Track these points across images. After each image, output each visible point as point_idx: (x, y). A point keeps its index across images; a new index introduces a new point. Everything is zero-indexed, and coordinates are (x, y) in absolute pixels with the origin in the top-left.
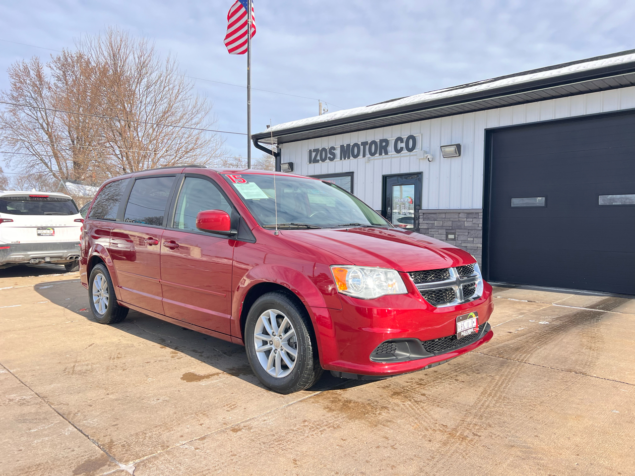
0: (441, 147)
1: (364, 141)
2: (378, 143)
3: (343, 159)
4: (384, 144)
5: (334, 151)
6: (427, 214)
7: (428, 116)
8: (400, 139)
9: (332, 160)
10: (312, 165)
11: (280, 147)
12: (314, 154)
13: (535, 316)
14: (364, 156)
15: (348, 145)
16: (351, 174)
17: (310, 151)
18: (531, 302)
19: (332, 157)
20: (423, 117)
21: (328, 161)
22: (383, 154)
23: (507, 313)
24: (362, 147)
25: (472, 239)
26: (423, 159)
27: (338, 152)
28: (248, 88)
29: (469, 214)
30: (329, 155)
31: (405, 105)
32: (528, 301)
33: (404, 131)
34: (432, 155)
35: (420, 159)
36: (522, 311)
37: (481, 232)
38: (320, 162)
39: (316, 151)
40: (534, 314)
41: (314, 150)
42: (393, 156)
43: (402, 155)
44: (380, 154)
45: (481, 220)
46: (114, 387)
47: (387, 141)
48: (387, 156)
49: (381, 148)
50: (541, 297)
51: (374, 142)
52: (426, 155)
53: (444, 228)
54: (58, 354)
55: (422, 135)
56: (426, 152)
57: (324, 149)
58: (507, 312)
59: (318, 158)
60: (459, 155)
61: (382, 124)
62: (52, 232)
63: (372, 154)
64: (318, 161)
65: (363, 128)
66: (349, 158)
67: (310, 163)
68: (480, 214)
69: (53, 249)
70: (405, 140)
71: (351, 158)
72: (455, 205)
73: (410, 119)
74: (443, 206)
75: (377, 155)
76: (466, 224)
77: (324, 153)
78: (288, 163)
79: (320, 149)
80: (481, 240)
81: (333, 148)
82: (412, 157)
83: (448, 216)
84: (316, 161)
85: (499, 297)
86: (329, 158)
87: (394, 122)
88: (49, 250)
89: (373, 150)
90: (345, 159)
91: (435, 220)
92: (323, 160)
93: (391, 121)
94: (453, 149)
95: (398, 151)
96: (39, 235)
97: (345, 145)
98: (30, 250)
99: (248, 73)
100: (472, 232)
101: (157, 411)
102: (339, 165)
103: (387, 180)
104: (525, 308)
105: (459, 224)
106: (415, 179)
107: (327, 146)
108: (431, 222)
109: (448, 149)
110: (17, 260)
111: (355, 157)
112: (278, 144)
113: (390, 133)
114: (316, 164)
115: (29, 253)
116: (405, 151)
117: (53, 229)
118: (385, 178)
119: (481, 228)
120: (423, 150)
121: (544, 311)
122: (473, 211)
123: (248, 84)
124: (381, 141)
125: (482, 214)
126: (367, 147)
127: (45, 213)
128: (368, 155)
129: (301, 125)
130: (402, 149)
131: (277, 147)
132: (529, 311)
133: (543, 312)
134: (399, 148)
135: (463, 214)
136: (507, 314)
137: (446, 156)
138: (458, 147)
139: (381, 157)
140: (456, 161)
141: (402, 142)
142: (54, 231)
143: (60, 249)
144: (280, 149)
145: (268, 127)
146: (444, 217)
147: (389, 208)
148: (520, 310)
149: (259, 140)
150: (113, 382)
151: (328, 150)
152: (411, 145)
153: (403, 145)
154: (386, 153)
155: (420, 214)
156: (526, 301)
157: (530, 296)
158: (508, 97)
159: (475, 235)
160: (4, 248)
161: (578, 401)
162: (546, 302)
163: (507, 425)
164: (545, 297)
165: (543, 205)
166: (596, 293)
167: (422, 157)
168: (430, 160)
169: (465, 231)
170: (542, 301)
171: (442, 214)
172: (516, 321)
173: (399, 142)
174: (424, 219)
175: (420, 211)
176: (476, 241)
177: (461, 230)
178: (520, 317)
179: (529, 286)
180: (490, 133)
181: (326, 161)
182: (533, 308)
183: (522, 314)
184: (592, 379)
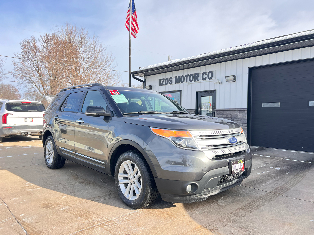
0: (226, 77)
1: (187, 74)
2: (194, 75)
3: (176, 83)
4: (197, 76)
5: (172, 80)
6: (219, 111)
7: (219, 61)
8: (205, 73)
9: (170, 84)
10: (161, 86)
12: (162, 81)
14: (187, 82)
15: (179, 77)
16: (180, 91)
17: (160, 79)
18: (272, 157)
19: (171, 82)
20: (216, 62)
21: (169, 84)
22: (196, 81)
23: (258, 163)
24: (185, 77)
25: (242, 124)
26: (217, 83)
27: (174, 80)
28: (130, 49)
29: (241, 111)
30: (169, 82)
32: (271, 157)
33: (207, 69)
34: (221, 81)
35: (215, 83)
36: (267, 162)
37: (247, 121)
38: (165, 85)
39: (163, 79)
40: (273, 164)
41: (162, 79)
42: (201, 82)
43: (206, 81)
44: (195, 81)
45: (247, 114)
46: (44, 200)
47: (198, 74)
48: (198, 82)
49: (195, 77)
50: (278, 155)
51: (192, 75)
52: (218, 81)
53: (227, 118)
54: (22, 182)
55: (216, 71)
56: (218, 80)
57: (167, 79)
58: (259, 162)
59: (164, 83)
60: (235, 81)
61: (196, 66)
62: (32, 120)
63: (191, 81)
64: (164, 85)
65: (186, 68)
66: (179, 83)
67: (160, 85)
68: (246, 111)
69: (32, 129)
70: (207, 73)
71: (180, 83)
72: (232, 107)
73: (210, 63)
74: (227, 107)
75: (193, 81)
76: (239, 116)
77: (167, 81)
78: (149, 86)
79: (165, 79)
80: (246, 125)
81: (171, 78)
82: (211, 82)
83: (229, 112)
84: (163, 85)
85: (256, 154)
86: (169, 83)
87: (202, 65)
88: (30, 129)
89: (191, 79)
90: (177, 83)
91: (223, 114)
92: (166, 84)
94: (231, 78)
96: (25, 121)
97: (177, 77)
98: (21, 129)
99: (130, 40)
100: (242, 120)
102: (174, 87)
104: (269, 161)
105: (235, 116)
106: (212, 93)
107: (168, 77)
108: (221, 115)
109: (229, 78)
110: (15, 134)
111: (182, 82)
112: (145, 76)
113: (200, 70)
114: (163, 86)
115: (20, 130)
117: (33, 119)
118: (197, 93)
119: (246, 119)
120: (216, 78)
122: (242, 110)
123: (130, 47)
124: (195, 74)
125: (247, 111)
126: (188, 77)
127: (29, 111)
128: (189, 81)
129: (155, 67)
130: (206, 78)
131: (144, 78)
132: (271, 162)
133: (278, 163)
134: (204, 78)
135: (237, 111)
136: (258, 164)
137: (228, 81)
138: (234, 77)
139: (195, 82)
140: (233, 84)
141: (206, 74)
143: (35, 128)
144: (146, 79)
145: (140, 68)
146: (227, 112)
147: (199, 108)
148: (266, 161)
149: (135, 75)
151: (169, 79)
153: (206, 76)
154: (198, 80)
155: (215, 111)
156: (270, 157)
157: (272, 154)
158: (259, 51)
159: (243, 122)
160: (9, 128)
161: (292, 214)
162: (280, 157)
163: (250, 228)
164: (280, 155)
165: (279, 106)
166: (308, 153)
167: (216, 82)
168: (220, 83)
169: (238, 120)
170: (278, 157)
171: (226, 111)
172: (263, 168)
173: (204, 74)
174: (217, 114)
175: (215, 110)
176: (244, 125)
177: (236, 120)
178: (266, 165)
179: (272, 149)
180: (251, 70)
181: (168, 85)
182: (273, 160)
183: (266, 164)
184: (301, 201)
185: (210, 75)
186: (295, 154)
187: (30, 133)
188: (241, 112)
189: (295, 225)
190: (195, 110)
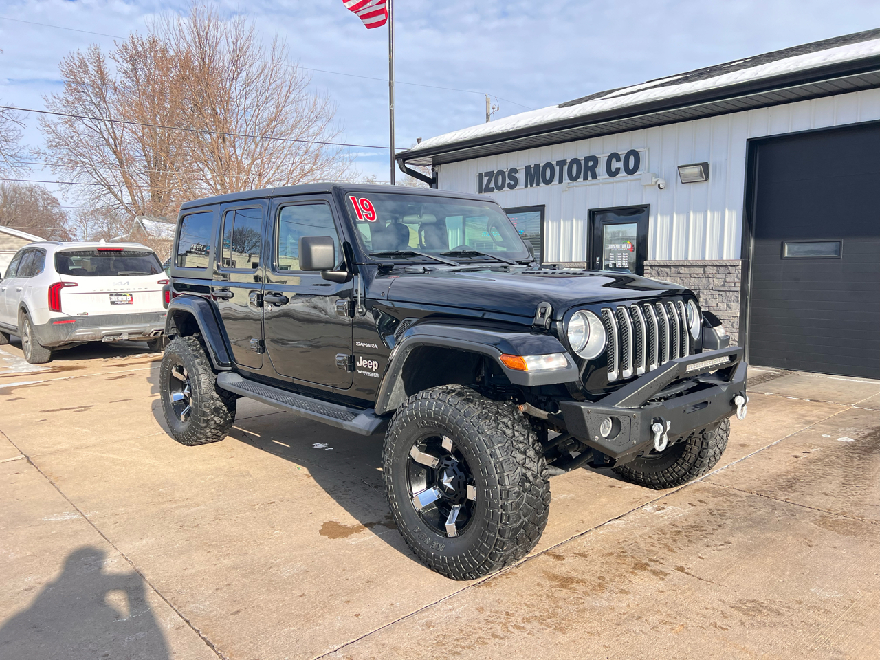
0: (679, 167)
1: (561, 159)
2: (583, 163)
3: (529, 186)
4: (591, 163)
5: (516, 175)
6: (656, 268)
7: (658, 121)
8: (615, 156)
9: (512, 187)
11: (436, 169)
12: (485, 180)
13: (830, 427)
14: (561, 181)
15: (537, 166)
16: (541, 208)
17: (481, 175)
18: (819, 401)
19: (512, 183)
20: (650, 123)
21: (506, 189)
22: (590, 178)
23: (784, 421)
24: (557, 169)
25: (724, 305)
26: (651, 185)
27: (521, 176)
28: (391, 85)
29: (722, 267)
30: (508, 181)
31: (625, 106)
32: (814, 401)
33: (621, 143)
34: (665, 179)
35: (645, 186)
36: (807, 418)
37: (738, 295)
38: (495, 190)
39: (489, 174)
40: (826, 422)
41: (487, 174)
42: (604, 181)
43: (618, 179)
44: (586, 178)
45: (739, 276)
46: (228, 545)
47: (595, 160)
48: (595, 181)
49: (588, 168)
50: (833, 394)
51: (576, 161)
52: (655, 180)
54: (149, 488)
55: (649, 149)
56: (654, 175)
57: (501, 172)
58: (785, 419)
59: (492, 185)
60: (707, 179)
62: (130, 299)
63: (573, 179)
64: (492, 190)
65: (558, 139)
66: (538, 184)
67: (481, 190)
68: (737, 267)
69: (132, 323)
70: (622, 157)
71: (542, 184)
72: (695, 256)
73: (630, 126)
75: (581, 179)
76: (716, 282)
77: (500, 177)
79: (495, 172)
80: (738, 306)
81: (514, 170)
82: (633, 183)
83: (687, 270)
84: (489, 189)
85: (768, 393)
86: (509, 185)
88: (127, 324)
89: (574, 173)
90: (532, 186)
91: (668, 276)
92: (500, 189)
93: (602, 130)
94: (696, 170)
95: (612, 174)
96: (113, 303)
97: (532, 166)
98: (102, 325)
99: (390, 63)
100: (724, 294)
101: (292, 590)
102: (524, 196)
103: (596, 216)
104: (810, 413)
105: (704, 281)
106: (637, 214)
107: (506, 167)
109: (688, 171)
110: (86, 339)
111: (548, 182)
112: (434, 165)
113: (600, 148)
114: (490, 194)
115: (101, 328)
116: (623, 174)
119: (739, 289)
120: (650, 171)
121: (842, 417)
122: (726, 263)
123: (390, 80)
124: (587, 159)
125: (740, 267)
126: (566, 168)
127: (119, 273)
128: (566, 180)
130: (618, 170)
131: (433, 170)
132: (818, 417)
133: (841, 419)
134: (613, 169)
135: (711, 267)
136: (785, 424)
137: (687, 181)
138: (705, 166)
139: (587, 182)
140: (702, 188)
141: (618, 160)
142: (132, 298)
143: (140, 322)
144: (437, 173)
145: (419, 140)
146: (681, 271)
147: (598, 259)
148: (804, 416)
149: (407, 161)
150: (226, 536)
151: (507, 173)
152: (631, 165)
153: (620, 165)
154: (594, 177)
155: (645, 267)
157: (814, 391)
158: (786, 90)
159: (729, 299)
160: (68, 322)
162: (843, 402)
164: (839, 393)
167: (650, 183)
168: (661, 186)
169: (714, 292)
170: (836, 400)
171: (679, 267)
172: (800, 435)
173: (614, 160)
175: (645, 263)
178: (807, 427)
179: (810, 375)
180: (755, 146)
181: (504, 189)
182: (821, 411)
183: (808, 422)
185: (632, 162)
187: (125, 336)
188: (722, 269)
190: (585, 265)
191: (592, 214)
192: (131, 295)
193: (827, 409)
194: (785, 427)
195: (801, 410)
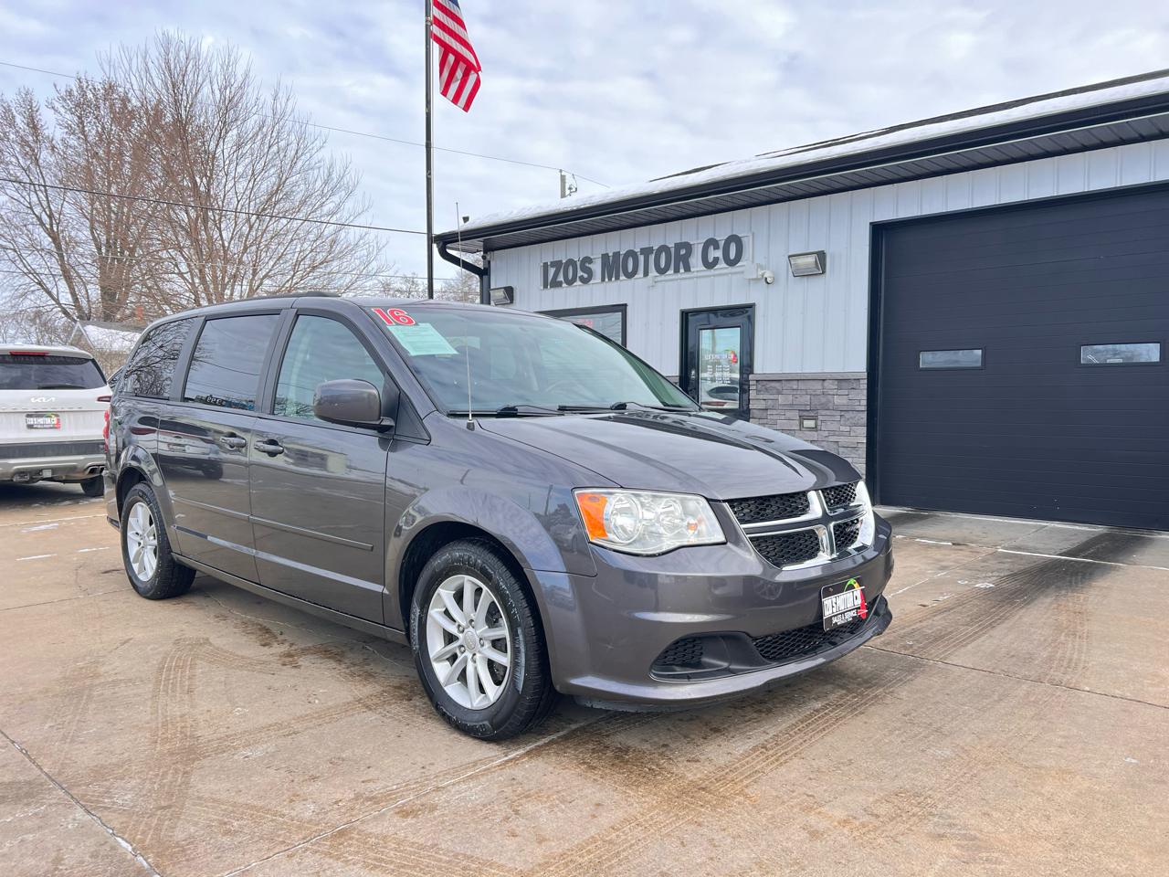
0: (789, 257)
1: (646, 245)
2: (673, 250)
3: (607, 280)
4: (683, 252)
5: (590, 266)
6: (765, 383)
7: (765, 199)
8: (712, 243)
9: (585, 281)
10: (550, 291)
11: (488, 258)
12: (552, 271)
13: (969, 572)
14: (646, 274)
15: (617, 254)
16: (622, 308)
17: (545, 264)
18: (958, 544)
19: (586, 276)
20: (755, 201)
21: (578, 283)
22: (682, 271)
23: (915, 567)
24: (641, 258)
25: (848, 429)
26: (757, 279)
27: (597, 267)
28: (428, 146)
29: (843, 381)
30: (580, 273)
31: (721, 178)
32: (954, 544)
33: (720, 227)
34: (773, 273)
35: (750, 280)
36: (944, 564)
37: (864, 415)
38: (564, 285)
39: (557, 264)
40: (964, 568)
41: (553, 264)
42: (699, 274)
43: (716, 272)
44: (677, 271)
45: (865, 392)
47: (688, 247)
48: (688, 274)
49: (679, 258)
50: (977, 536)
51: (664, 248)
52: (760, 272)
53: (796, 407)
55: (753, 234)
56: (760, 266)
57: (571, 262)
58: (916, 564)
59: (561, 278)
60: (824, 272)
61: (679, 214)
62: (55, 422)
63: (661, 271)
64: (559, 285)
65: (643, 221)
66: (617, 278)
67: (545, 286)
68: (862, 382)
69: (58, 455)
70: (722, 244)
71: (622, 277)
72: (812, 367)
73: (730, 205)
74: (791, 368)
75: (671, 272)
76: (837, 400)
77: (570, 268)
78: (504, 288)
79: (564, 261)
80: (864, 430)
81: (588, 260)
82: (734, 277)
83: (802, 386)
84: (556, 284)
85: (901, 537)
86: (581, 278)
87: (701, 211)
88: (50, 456)
89: (663, 264)
90: (610, 279)
91: (779, 393)
92: (570, 283)
93: (695, 209)
94: (811, 259)
95: (709, 265)
96: (30, 427)
97: (611, 254)
98: (13, 457)
99: (427, 118)
100: (847, 415)
102: (600, 292)
103: (690, 318)
104: (948, 557)
105: (823, 400)
106: (740, 315)
107: (577, 255)
108: (772, 397)
109: (801, 261)
111: (630, 276)
112: (485, 252)
113: (695, 232)
114: (557, 291)
115: (12, 462)
116: (722, 264)
119: (864, 408)
120: (756, 262)
121: (984, 561)
122: (849, 376)
123: (427, 139)
124: (678, 246)
125: (866, 381)
126: (652, 258)
128: (653, 272)
129: (527, 217)
130: (716, 260)
131: (484, 257)
132: (956, 562)
133: (982, 564)
134: (711, 260)
135: (831, 382)
136: (916, 570)
137: (800, 274)
138: (821, 256)
139: (679, 276)
140: (816, 285)
141: (716, 247)
142: (58, 420)
143: (71, 454)
144: (489, 262)
145: (466, 219)
146: (795, 387)
147: (693, 372)
148: (939, 561)
149: (449, 245)
151: (578, 263)
152: (732, 255)
153: (719, 254)
154: (687, 269)
155: (751, 383)
156: (950, 544)
157: (957, 533)
158: (912, 163)
159: (853, 422)
161: (1059, 740)
162: (987, 544)
163: (930, 792)
164: (985, 535)
165: (979, 364)
166: (1077, 528)
167: (755, 277)
168: (769, 280)
169: (834, 413)
170: (979, 543)
171: (792, 382)
172: (933, 582)
173: (712, 247)
174: (758, 391)
175: (751, 377)
176: (854, 432)
177: (828, 412)
178: (941, 574)
179: (953, 515)
180: (880, 232)
181: (575, 284)
182: (963, 556)
183: (944, 568)
184: (1083, 696)
185: (733, 250)
186: (1034, 530)
187: (48, 474)
188: (844, 384)
189: (1078, 777)
190: (677, 380)
191: (685, 315)
192: (57, 416)
193: (967, 553)
194: (915, 573)
195: (937, 554)
